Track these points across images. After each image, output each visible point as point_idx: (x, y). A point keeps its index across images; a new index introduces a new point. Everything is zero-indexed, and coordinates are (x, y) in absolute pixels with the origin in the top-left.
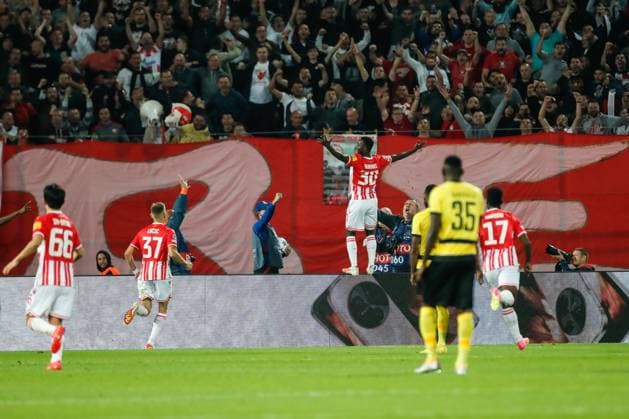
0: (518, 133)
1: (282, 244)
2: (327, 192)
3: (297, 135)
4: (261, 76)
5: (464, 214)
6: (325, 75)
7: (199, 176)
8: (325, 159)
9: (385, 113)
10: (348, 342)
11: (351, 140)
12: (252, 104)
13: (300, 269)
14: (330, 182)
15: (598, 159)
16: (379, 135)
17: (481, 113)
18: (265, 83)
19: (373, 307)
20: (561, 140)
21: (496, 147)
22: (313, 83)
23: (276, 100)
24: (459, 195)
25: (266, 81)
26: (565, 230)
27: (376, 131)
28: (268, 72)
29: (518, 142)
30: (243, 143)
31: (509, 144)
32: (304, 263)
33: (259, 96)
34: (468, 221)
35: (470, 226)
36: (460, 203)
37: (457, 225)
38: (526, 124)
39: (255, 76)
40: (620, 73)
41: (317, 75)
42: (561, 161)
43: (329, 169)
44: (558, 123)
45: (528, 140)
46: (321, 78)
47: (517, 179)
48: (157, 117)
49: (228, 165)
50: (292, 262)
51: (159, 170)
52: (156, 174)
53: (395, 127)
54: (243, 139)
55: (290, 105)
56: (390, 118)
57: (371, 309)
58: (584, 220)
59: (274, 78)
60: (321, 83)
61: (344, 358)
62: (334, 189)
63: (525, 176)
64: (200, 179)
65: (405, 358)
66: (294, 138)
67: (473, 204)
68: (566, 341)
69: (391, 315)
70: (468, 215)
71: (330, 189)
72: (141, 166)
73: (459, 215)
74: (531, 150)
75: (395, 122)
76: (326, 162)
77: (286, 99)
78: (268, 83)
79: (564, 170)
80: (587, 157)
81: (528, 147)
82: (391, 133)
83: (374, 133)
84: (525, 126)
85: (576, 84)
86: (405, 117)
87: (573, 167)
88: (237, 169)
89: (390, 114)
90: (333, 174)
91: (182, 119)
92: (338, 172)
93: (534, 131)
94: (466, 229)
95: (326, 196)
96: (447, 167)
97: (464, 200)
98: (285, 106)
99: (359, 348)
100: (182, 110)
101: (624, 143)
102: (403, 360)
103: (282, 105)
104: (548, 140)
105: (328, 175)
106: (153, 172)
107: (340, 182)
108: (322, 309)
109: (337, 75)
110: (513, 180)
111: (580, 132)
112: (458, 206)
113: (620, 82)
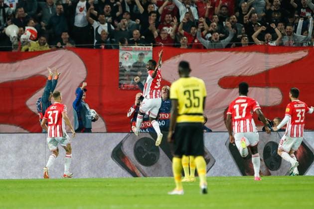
0: (240, 45)
1: (93, 113)
2: (121, 82)
3: (103, 47)
4: (81, 10)
5: (192, 98)
6: (120, 9)
7: (42, 72)
8: (120, 61)
9: (156, 33)
10: (134, 175)
11: (136, 50)
12: (76, 27)
13: (105, 130)
14: (123, 75)
15: (290, 61)
16: (153, 46)
17: (217, 33)
18: (84, 14)
19: (150, 153)
20: (267, 50)
21: (227, 54)
22: (113, 14)
23: (90, 25)
24: (188, 86)
25: (85, 13)
26: (269, 105)
27: (152, 44)
28: (85, 8)
29: (240, 51)
30: (69, 51)
31: (234, 52)
32: (107, 126)
33: (80, 22)
34: (195, 101)
35: (197, 104)
36: (189, 91)
37: (189, 105)
38: (245, 40)
39: (78, 10)
40: (304, 8)
41: (115, 9)
42: (267, 63)
43: (123, 67)
44: (266, 38)
45: (246, 50)
46: (118, 11)
47: (239, 74)
48: (16, 35)
49: (60, 65)
50: (100, 125)
51: (18, 68)
52: (15, 70)
53: (163, 41)
54: (69, 49)
55: (97, 28)
56: (159, 36)
57: (148, 154)
58: (281, 99)
59: (89, 11)
60: (118, 14)
61: (132, 185)
62: (126, 80)
63: (245, 72)
64: (43, 74)
65: (170, 185)
66: (101, 48)
67: (198, 90)
68: (269, 174)
69: (161, 158)
70: (195, 98)
71: (123, 80)
72: (6, 65)
73: (189, 99)
74: (247, 56)
75: (163, 39)
76: (121, 63)
77: (96, 24)
78: (85, 15)
79: (268, 68)
80: (283, 60)
81: (246, 54)
82: (161, 45)
83: (151, 45)
84: (245, 41)
85: (276, 15)
86: (169, 35)
87: (274, 66)
88: (66, 67)
89: (159, 33)
90: (125, 70)
91: (31, 36)
92: (128, 70)
93: (249, 44)
94: (195, 106)
95: (120, 84)
96: (181, 69)
97: (191, 89)
98: (95, 28)
99: (141, 179)
100: (31, 31)
101: (305, 52)
102: (168, 186)
103: (93, 28)
104: (258, 49)
105: (122, 71)
106: (13, 69)
107: (129, 76)
108: (118, 155)
109: (128, 9)
110: (237, 75)
111: (281, 45)
112: (187, 93)
113: (304, 14)
